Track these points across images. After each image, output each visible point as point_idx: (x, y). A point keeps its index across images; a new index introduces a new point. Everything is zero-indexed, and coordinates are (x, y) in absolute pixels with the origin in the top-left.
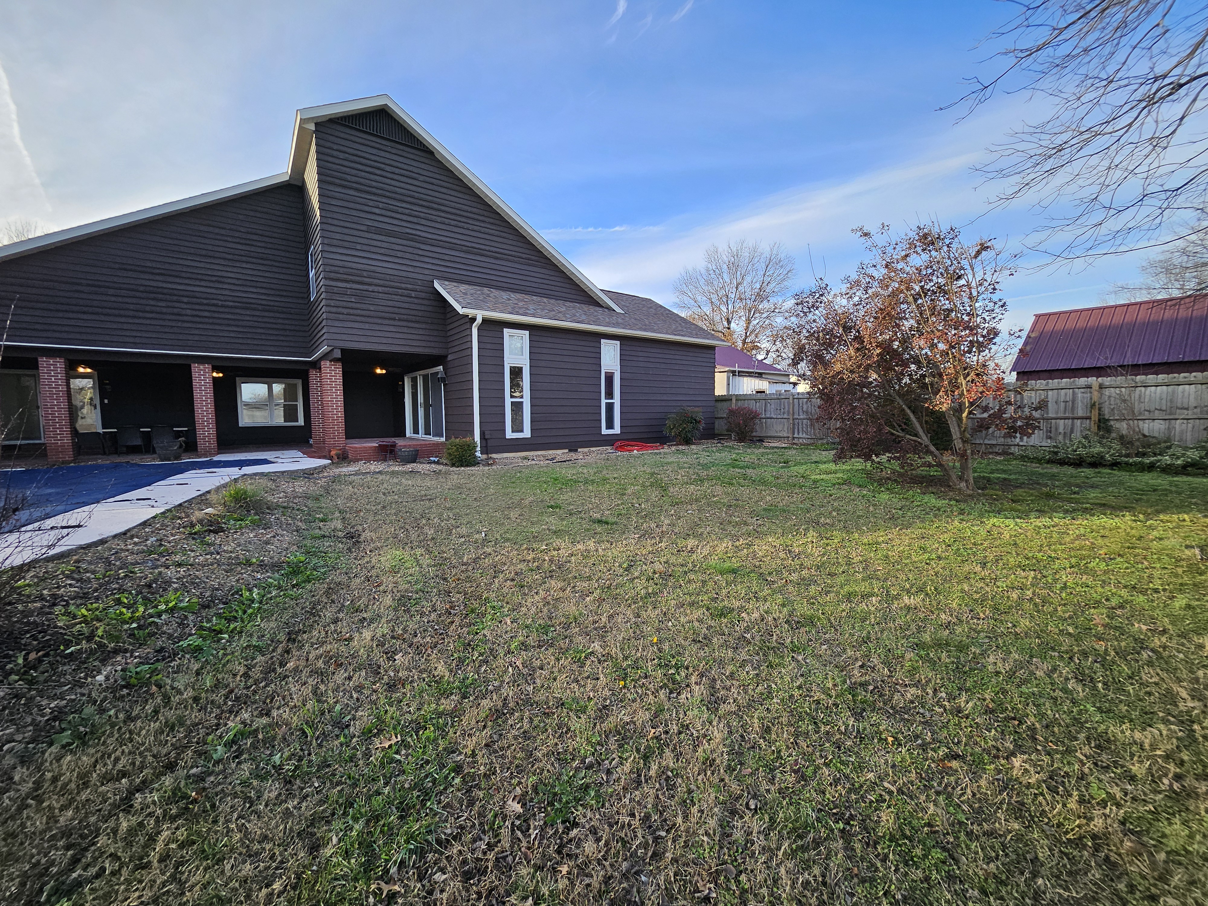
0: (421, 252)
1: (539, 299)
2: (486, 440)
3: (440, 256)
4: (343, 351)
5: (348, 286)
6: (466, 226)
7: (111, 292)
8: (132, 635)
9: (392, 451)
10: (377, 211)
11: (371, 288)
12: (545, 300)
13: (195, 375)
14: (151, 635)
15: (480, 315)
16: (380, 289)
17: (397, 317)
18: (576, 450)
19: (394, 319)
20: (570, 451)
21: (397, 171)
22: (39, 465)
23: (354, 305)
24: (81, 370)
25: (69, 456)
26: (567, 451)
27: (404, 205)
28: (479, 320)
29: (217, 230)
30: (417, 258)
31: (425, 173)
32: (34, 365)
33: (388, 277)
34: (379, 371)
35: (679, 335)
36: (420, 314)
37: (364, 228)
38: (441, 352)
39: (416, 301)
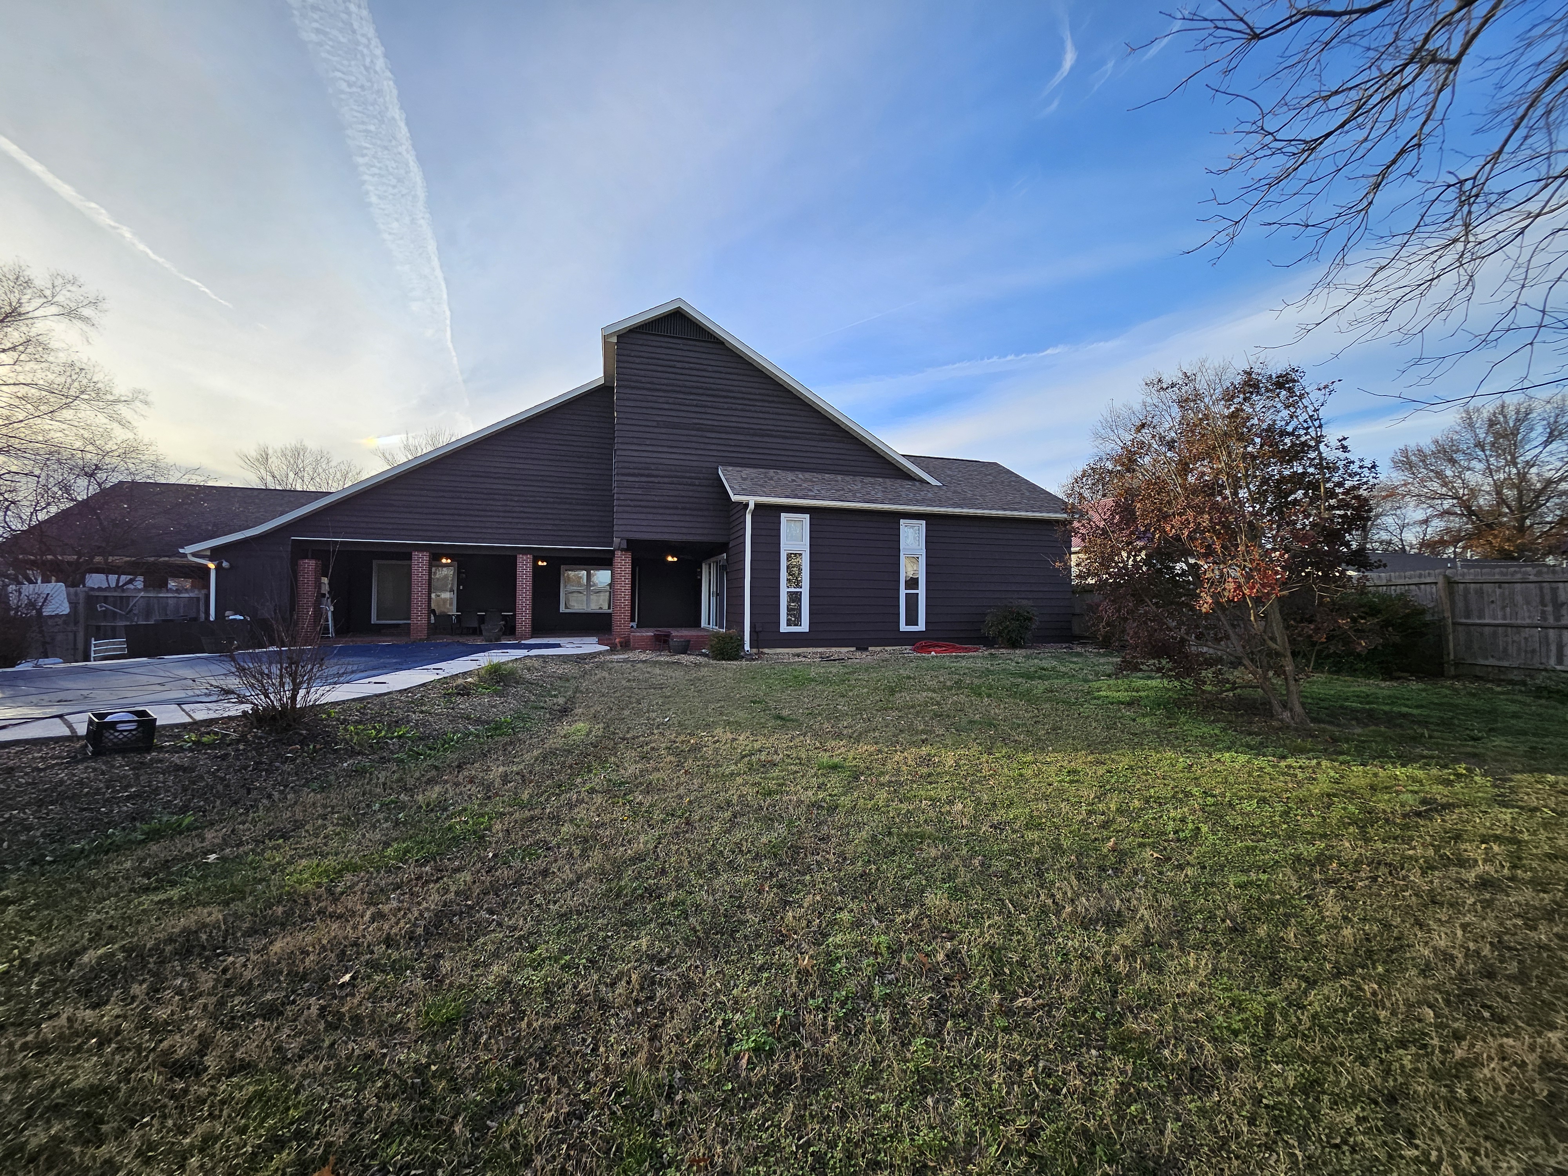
0: (707, 441)
1: (832, 476)
2: (757, 633)
3: (726, 442)
4: (629, 541)
5: (637, 479)
6: (753, 408)
7: (463, 495)
8: (371, 747)
9: (666, 642)
10: (666, 406)
11: (656, 480)
12: (839, 478)
13: (519, 565)
14: (382, 748)
15: (752, 501)
16: (666, 480)
17: (679, 506)
18: (866, 649)
19: (677, 508)
20: (858, 649)
21: (687, 366)
22: (401, 641)
23: (640, 497)
24: (444, 561)
25: (423, 635)
26: (853, 649)
27: (691, 397)
28: (752, 506)
29: (543, 435)
30: (702, 446)
31: (712, 363)
32: (410, 557)
33: (673, 468)
34: (670, 559)
35: (1016, 510)
36: (704, 501)
37: (655, 424)
38: (721, 539)
39: (700, 489)
